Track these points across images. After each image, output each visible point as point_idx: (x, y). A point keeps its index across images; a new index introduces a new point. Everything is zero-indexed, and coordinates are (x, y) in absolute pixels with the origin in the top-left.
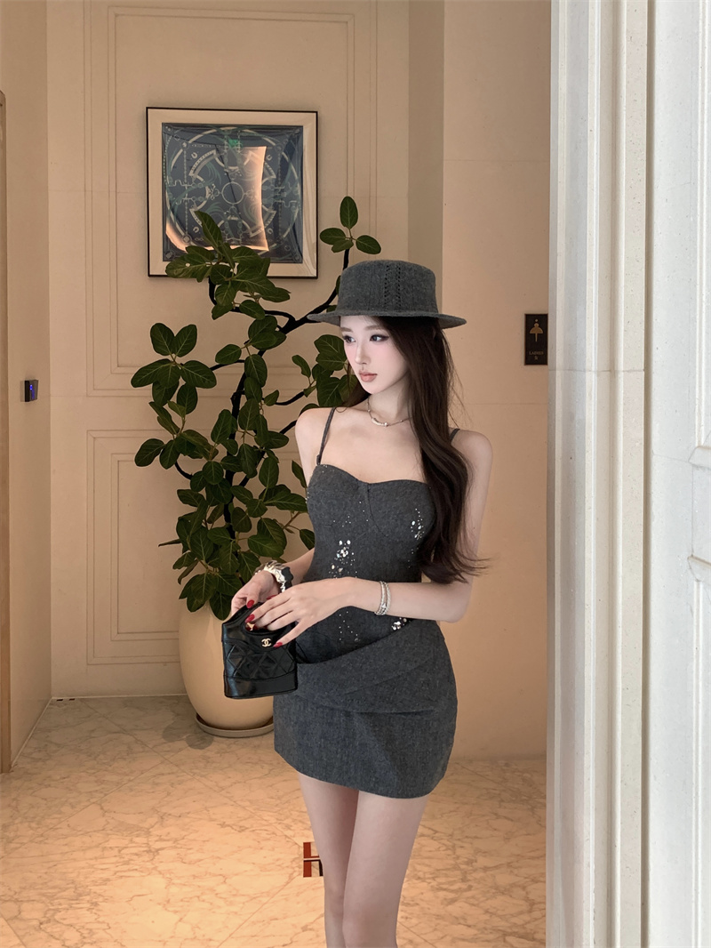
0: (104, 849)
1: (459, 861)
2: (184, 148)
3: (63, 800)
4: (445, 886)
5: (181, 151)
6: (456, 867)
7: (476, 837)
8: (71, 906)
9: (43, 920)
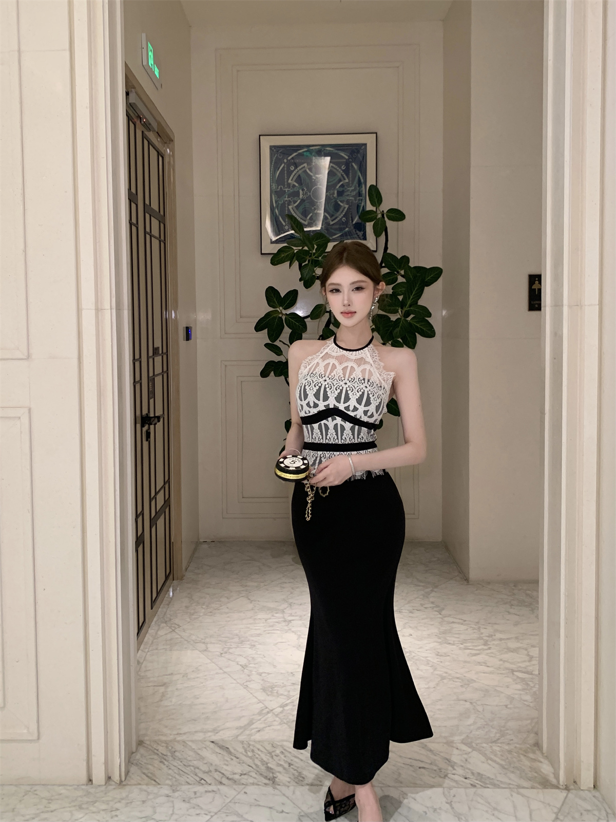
2: (285, 163)
3: (220, 595)
4: (470, 648)
5: (283, 165)
7: (495, 624)
8: (238, 647)
9: (222, 652)
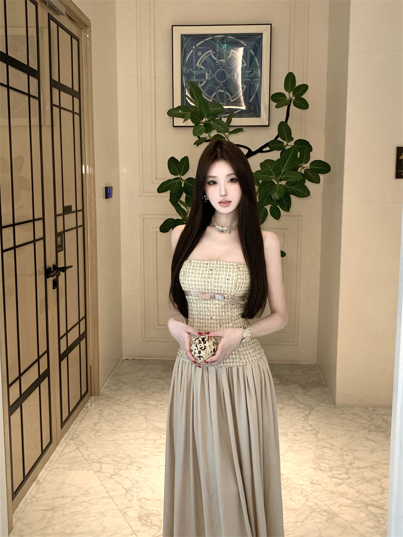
0: (146, 440)
1: (345, 463)
2: (193, 49)
3: (126, 412)
4: (336, 476)
5: (192, 51)
6: (343, 466)
7: (355, 450)
8: (127, 468)
9: (113, 473)
